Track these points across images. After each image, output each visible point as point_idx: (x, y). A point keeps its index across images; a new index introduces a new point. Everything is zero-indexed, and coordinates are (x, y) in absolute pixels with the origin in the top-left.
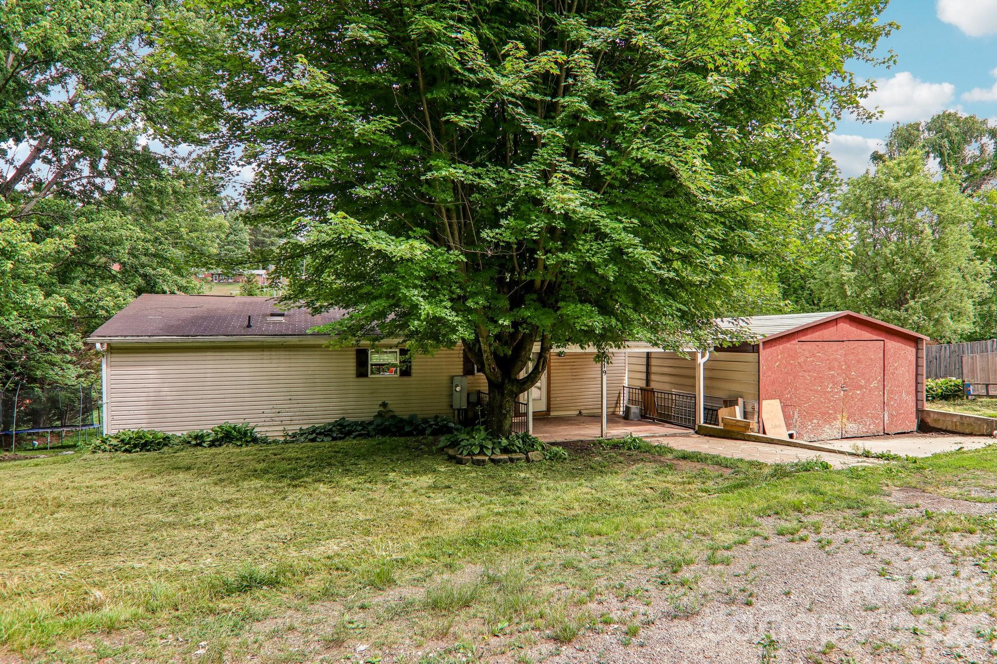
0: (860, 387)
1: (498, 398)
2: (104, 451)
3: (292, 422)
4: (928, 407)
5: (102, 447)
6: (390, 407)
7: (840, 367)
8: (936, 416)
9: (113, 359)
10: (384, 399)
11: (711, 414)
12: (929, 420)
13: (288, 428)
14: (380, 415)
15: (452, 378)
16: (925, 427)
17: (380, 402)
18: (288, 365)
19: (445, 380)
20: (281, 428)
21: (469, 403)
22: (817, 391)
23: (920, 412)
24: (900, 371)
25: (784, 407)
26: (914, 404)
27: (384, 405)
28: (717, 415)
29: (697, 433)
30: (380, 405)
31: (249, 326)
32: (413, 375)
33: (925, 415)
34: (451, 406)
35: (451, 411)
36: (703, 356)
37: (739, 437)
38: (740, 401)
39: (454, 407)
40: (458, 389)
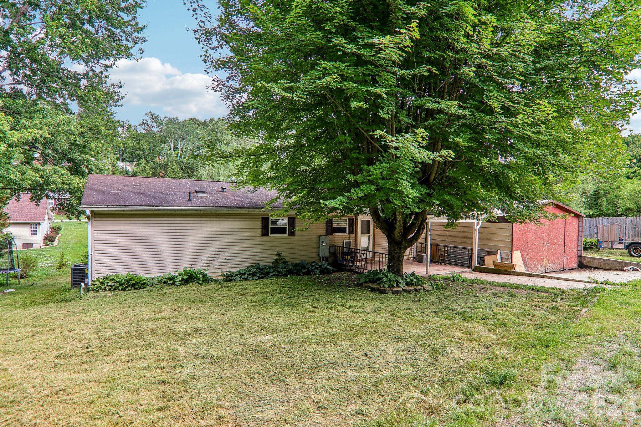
0: (554, 243)
1: (398, 250)
2: (105, 290)
3: (221, 267)
4: (585, 254)
5: (103, 287)
6: (282, 256)
7: (546, 231)
8: (589, 259)
9: (96, 222)
10: (278, 251)
11: (481, 260)
12: (585, 262)
13: (223, 270)
14: (276, 261)
15: (319, 237)
16: (582, 266)
17: (276, 253)
18: (218, 227)
19: (315, 239)
20: (220, 270)
21: (329, 253)
22: (536, 245)
23: (580, 257)
24: (571, 235)
25: (522, 254)
26: (576, 253)
27: (279, 254)
28: (484, 260)
29: (474, 271)
30: (276, 255)
31: (190, 200)
32: (296, 235)
33: (582, 259)
34: (319, 255)
35: (318, 258)
36: (477, 225)
37: (506, 273)
38: (499, 251)
39: (320, 256)
40: (324, 244)
